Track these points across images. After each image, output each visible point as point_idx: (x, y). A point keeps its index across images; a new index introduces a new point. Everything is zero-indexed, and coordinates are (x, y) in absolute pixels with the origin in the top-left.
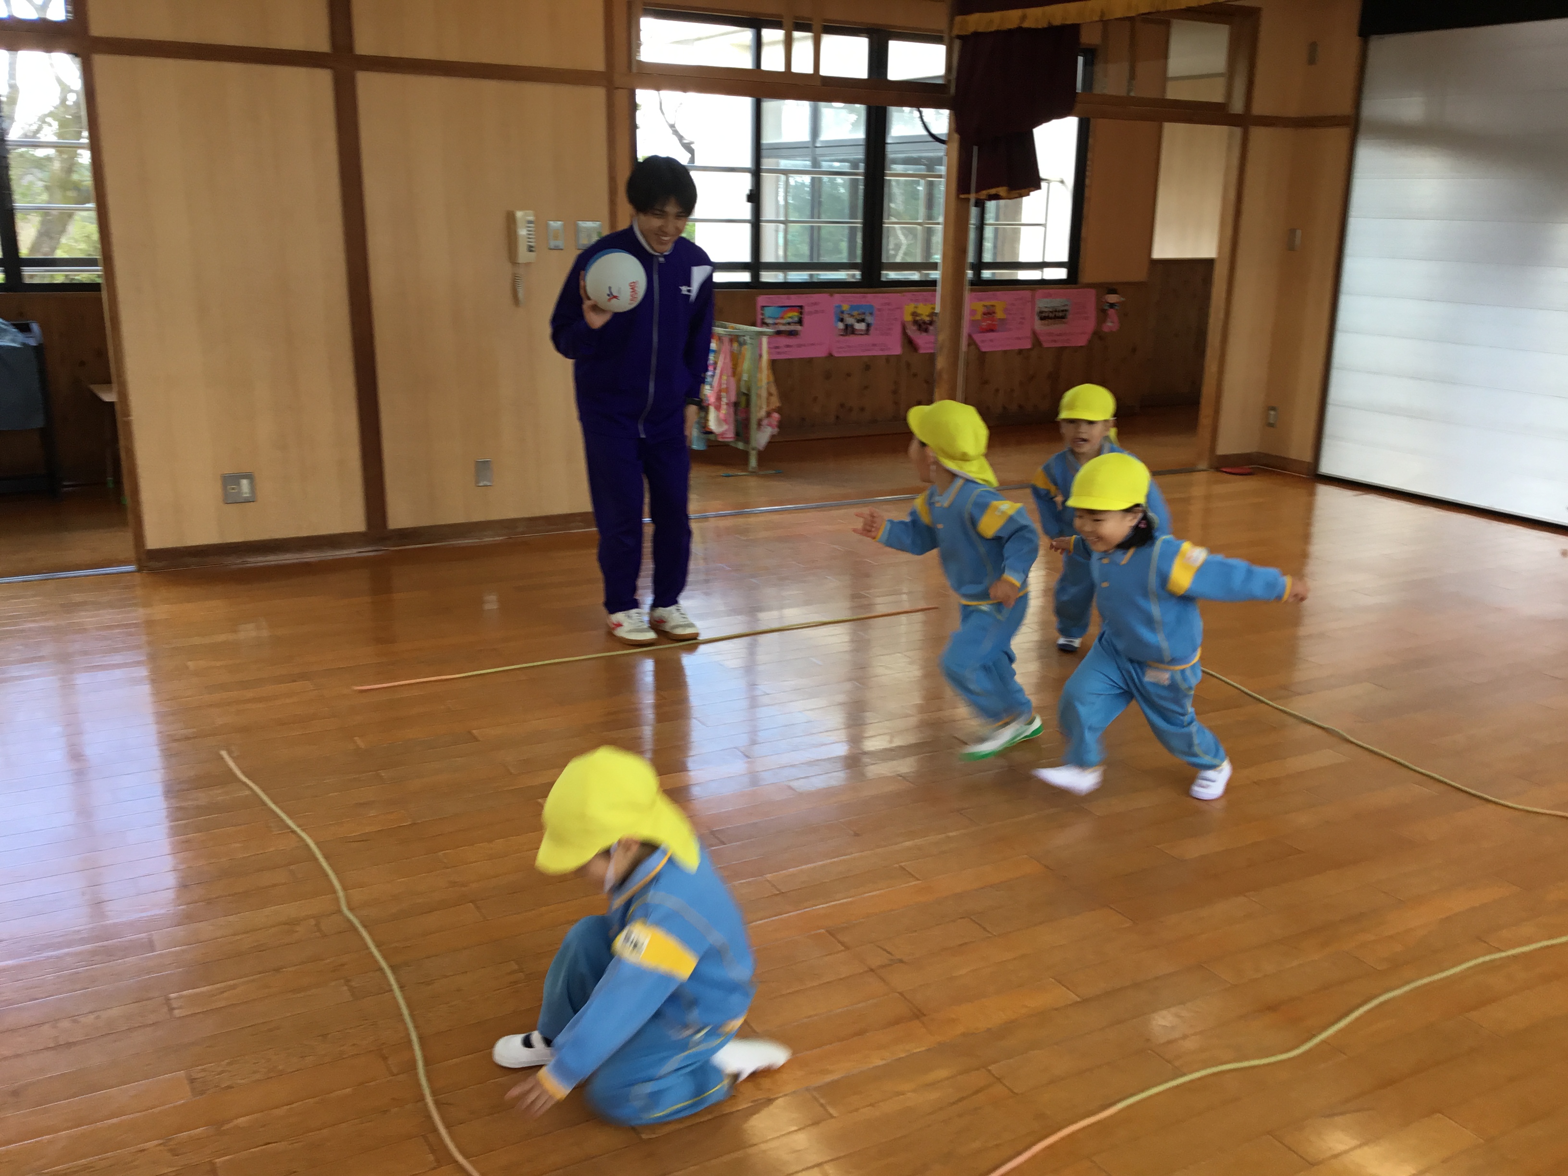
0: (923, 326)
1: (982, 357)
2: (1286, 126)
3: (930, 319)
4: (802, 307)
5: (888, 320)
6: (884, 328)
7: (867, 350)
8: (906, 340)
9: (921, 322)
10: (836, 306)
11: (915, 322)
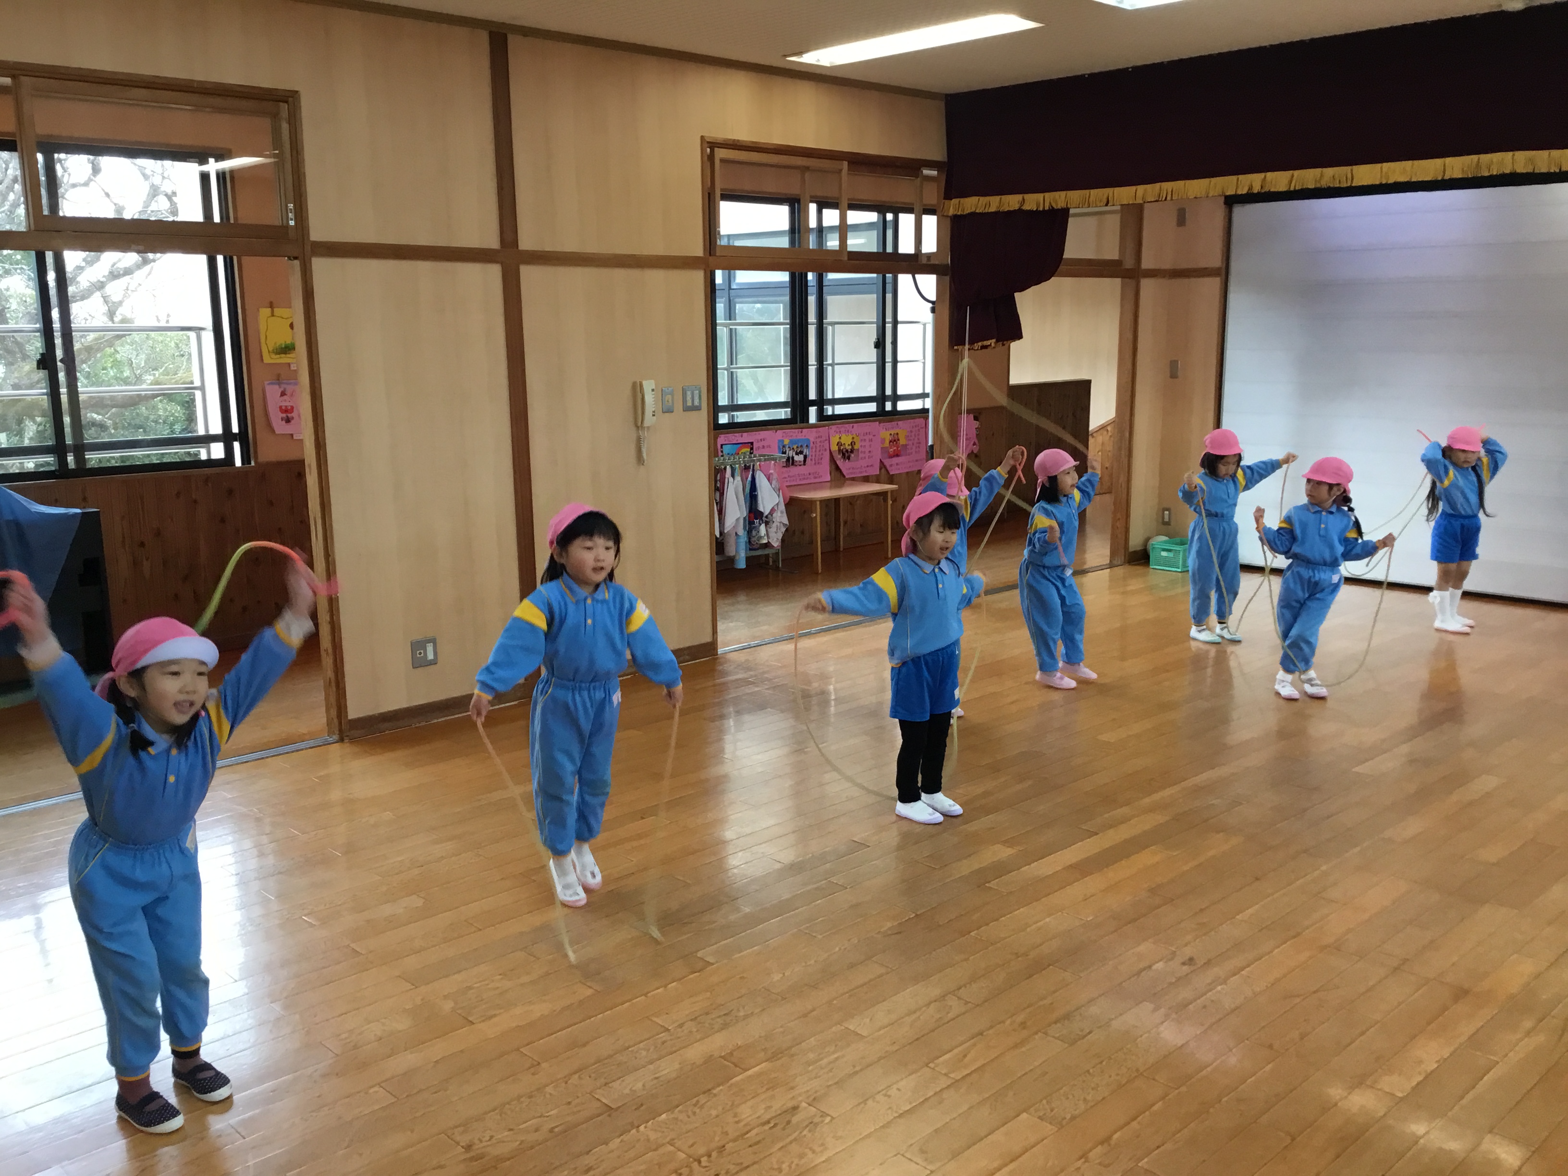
0: (846, 454)
2: (1163, 277)
3: (850, 447)
4: (752, 443)
5: (820, 451)
6: (817, 459)
7: (804, 479)
8: (833, 467)
9: (844, 450)
10: (779, 441)
11: (839, 450)
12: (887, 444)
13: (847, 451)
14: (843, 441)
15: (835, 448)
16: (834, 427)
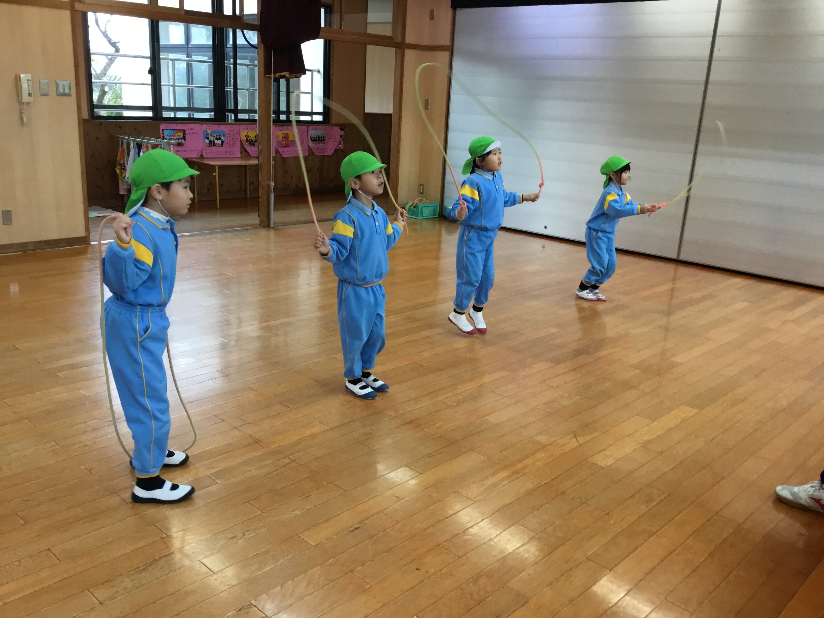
0: (251, 143)
1: (284, 159)
2: (422, 50)
3: (255, 139)
4: (184, 131)
5: (233, 139)
6: (231, 143)
7: (222, 154)
8: (243, 149)
9: (250, 140)
10: (204, 131)
11: (247, 140)
12: (280, 139)
13: (252, 141)
14: (249, 135)
15: (243, 138)
16: (243, 126)
